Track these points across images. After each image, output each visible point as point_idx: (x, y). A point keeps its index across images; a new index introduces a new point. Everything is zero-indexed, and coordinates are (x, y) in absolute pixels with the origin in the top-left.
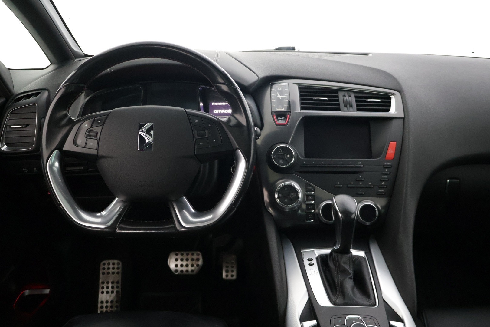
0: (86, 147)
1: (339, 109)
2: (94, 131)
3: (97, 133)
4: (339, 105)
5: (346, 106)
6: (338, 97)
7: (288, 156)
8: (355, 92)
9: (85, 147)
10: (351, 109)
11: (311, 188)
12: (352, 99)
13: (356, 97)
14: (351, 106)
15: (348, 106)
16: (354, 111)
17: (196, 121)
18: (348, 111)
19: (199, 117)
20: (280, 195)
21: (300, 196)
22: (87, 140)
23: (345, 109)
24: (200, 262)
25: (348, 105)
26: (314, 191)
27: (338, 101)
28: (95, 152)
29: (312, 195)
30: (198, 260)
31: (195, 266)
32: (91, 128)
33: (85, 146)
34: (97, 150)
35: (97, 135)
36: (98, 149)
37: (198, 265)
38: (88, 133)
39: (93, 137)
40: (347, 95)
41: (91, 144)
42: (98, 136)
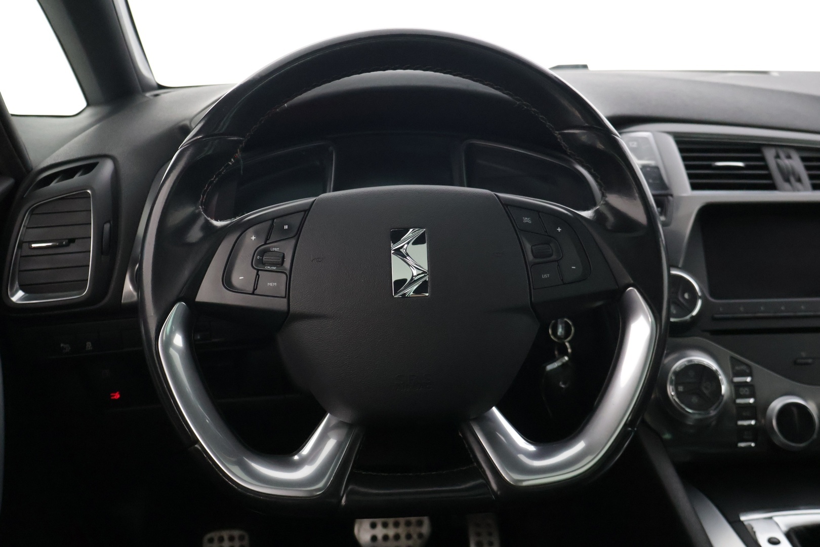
0: (256, 292)
1: (772, 187)
2: (274, 251)
3: (283, 257)
4: (769, 176)
5: (787, 180)
6: (763, 159)
7: (686, 296)
8: (798, 149)
9: (253, 294)
10: (798, 185)
11: (743, 367)
12: (796, 163)
13: (803, 159)
14: (799, 180)
15: (792, 179)
16: (806, 190)
17: (527, 220)
18: (794, 189)
19: (531, 210)
20: (681, 389)
21: (724, 388)
22: (257, 274)
23: (787, 185)
24: (425, 529)
25: (789, 176)
26: (750, 374)
27: (766, 167)
28: (280, 304)
29: (745, 384)
30: (420, 524)
31: (415, 536)
32: (265, 244)
33: (254, 290)
34: (285, 300)
35: (283, 261)
36: (288, 296)
37: (420, 536)
38: (258, 257)
39: (275, 268)
40: (782, 155)
41: (271, 284)
42: (287, 264)
